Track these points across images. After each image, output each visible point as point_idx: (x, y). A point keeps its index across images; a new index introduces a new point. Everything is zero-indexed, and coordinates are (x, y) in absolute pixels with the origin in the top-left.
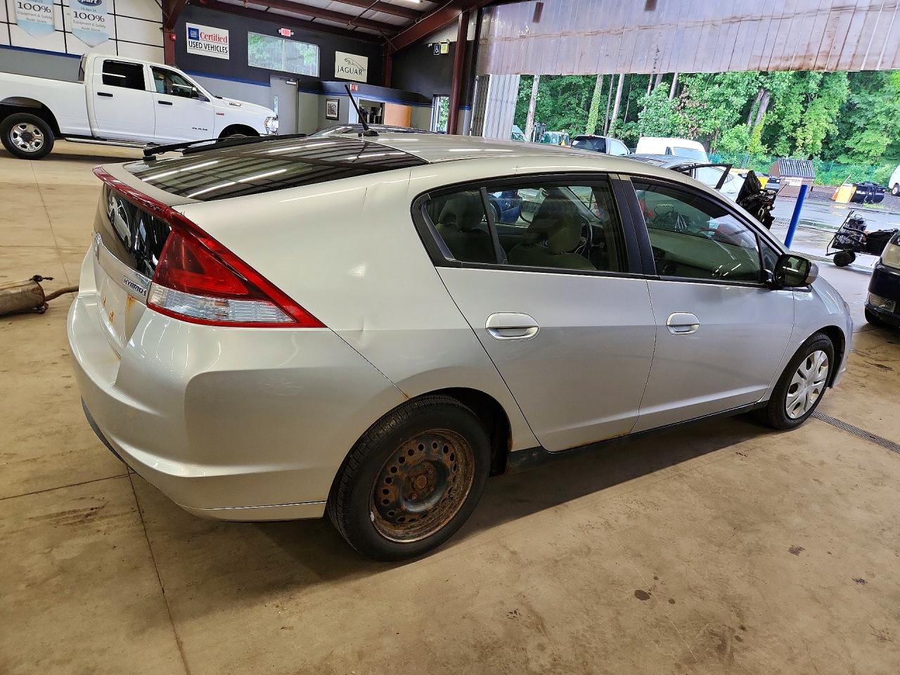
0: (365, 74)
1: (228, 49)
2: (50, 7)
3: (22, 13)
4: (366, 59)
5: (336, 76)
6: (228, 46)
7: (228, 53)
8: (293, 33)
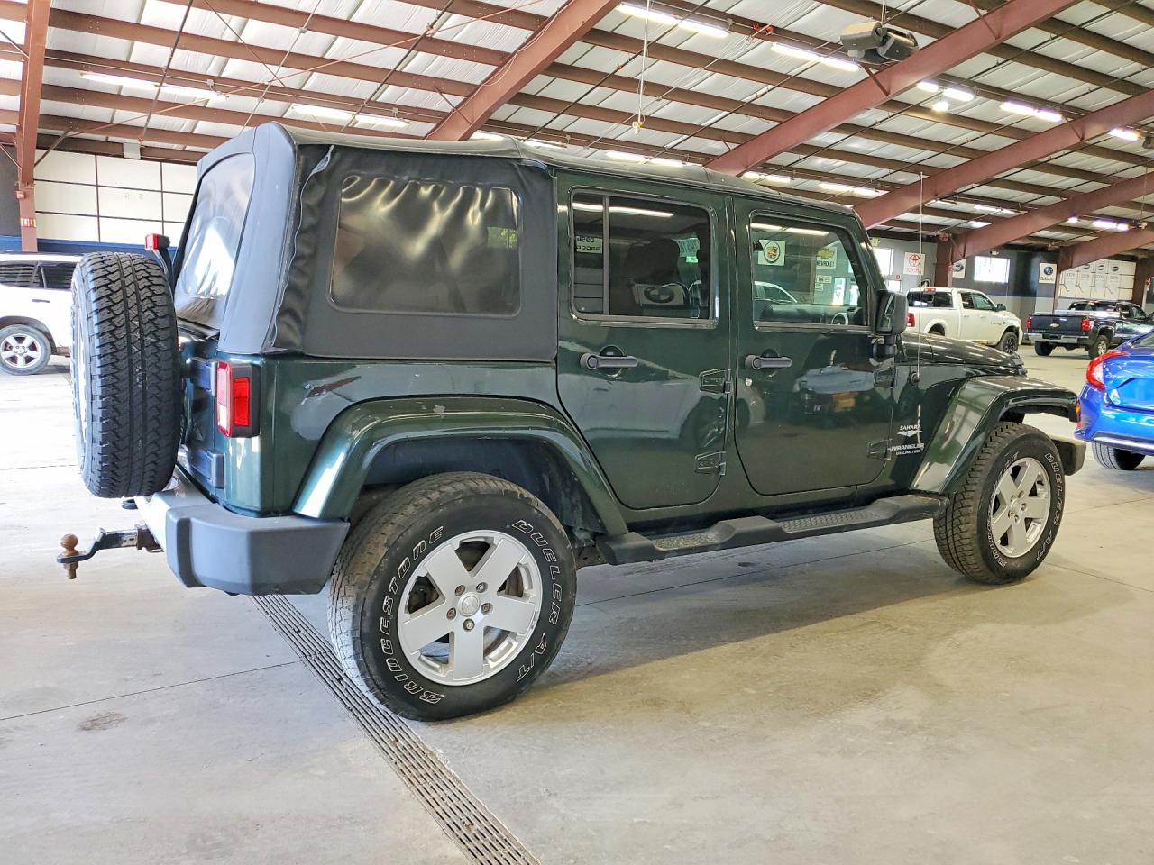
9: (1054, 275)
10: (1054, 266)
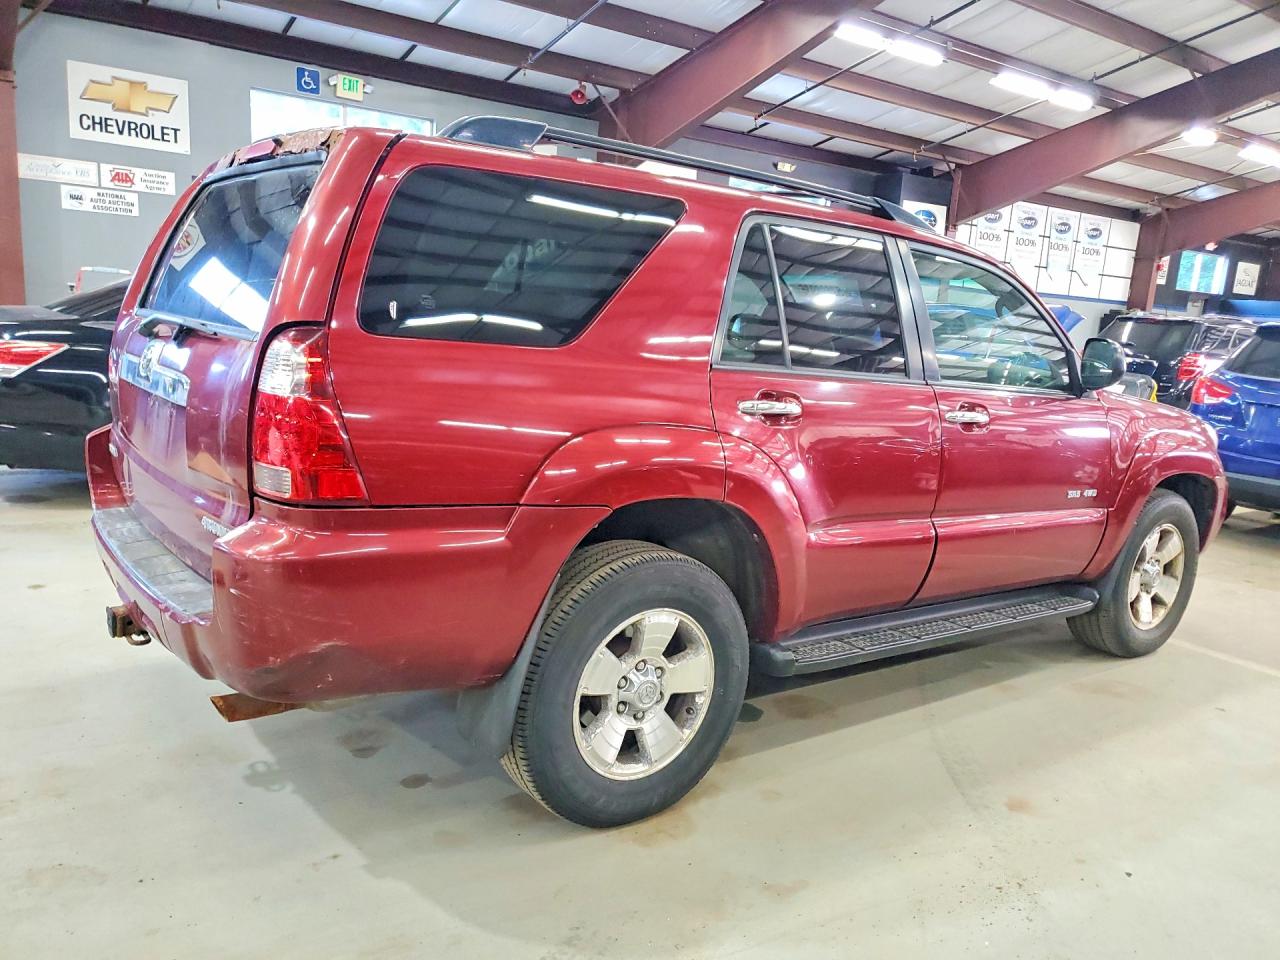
0: (1255, 286)
1: (1166, 274)
4: (1258, 267)
5: (1235, 292)
7: (1165, 278)
8: (1216, 246)
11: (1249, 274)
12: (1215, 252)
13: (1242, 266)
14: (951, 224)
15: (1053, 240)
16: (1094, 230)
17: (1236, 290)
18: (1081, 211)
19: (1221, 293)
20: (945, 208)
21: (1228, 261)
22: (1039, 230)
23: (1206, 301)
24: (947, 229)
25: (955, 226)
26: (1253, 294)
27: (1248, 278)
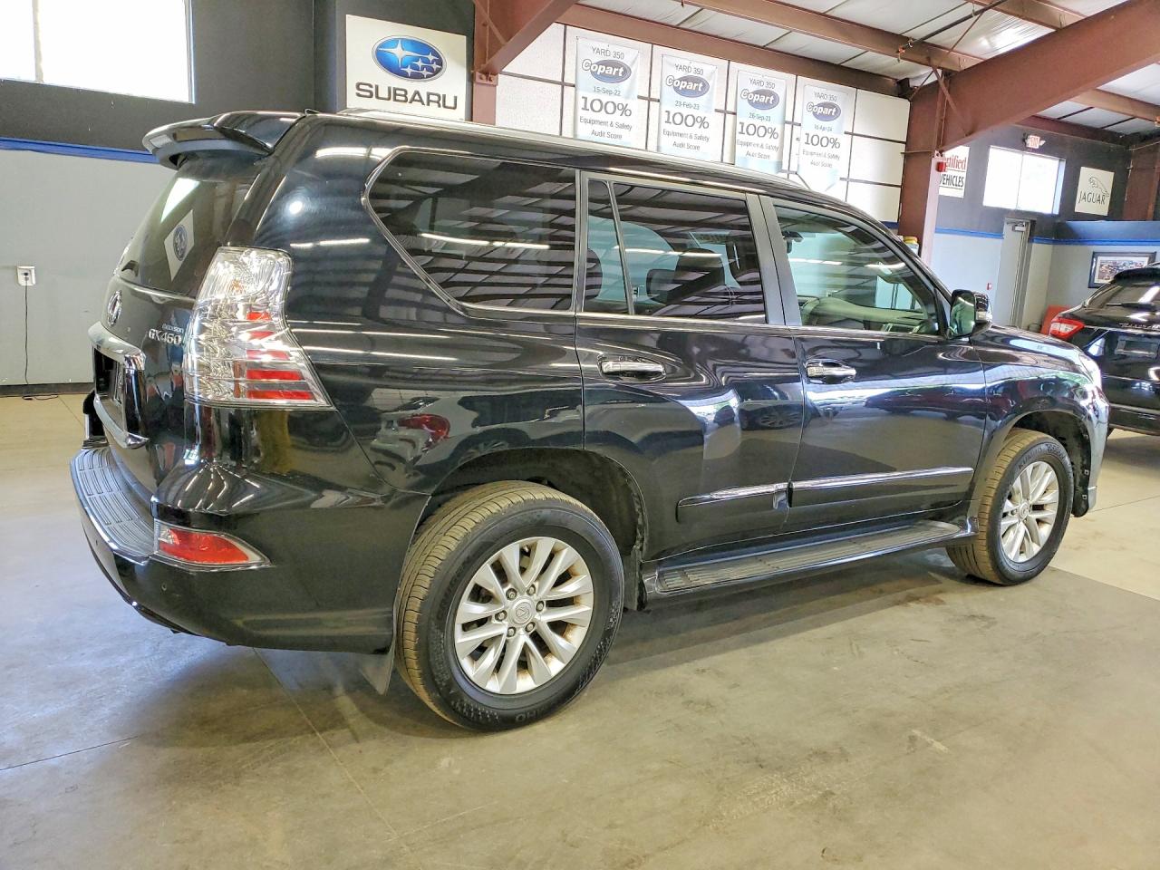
0: (1107, 200)
1: (964, 180)
2: (778, 130)
3: (743, 144)
4: (1111, 175)
5: (1077, 210)
6: (964, 175)
7: (963, 188)
8: (1043, 142)
9: (453, 81)
10: (451, 46)
11: (1096, 185)
12: (1042, 151)
13: (1086, 173)
14: (482, 68)
15: (743, 117)
16: (824, 105)
17: (1080, 207)
18: (798, 72)
19: (1056, 212)
20: (463, 39)
21: (1063, 164)
22: (715, 98)
23: (1033, 223)
24: (471, 79)
25: (490, 73)
26: (1106, 214)
27: (1098, 192)
